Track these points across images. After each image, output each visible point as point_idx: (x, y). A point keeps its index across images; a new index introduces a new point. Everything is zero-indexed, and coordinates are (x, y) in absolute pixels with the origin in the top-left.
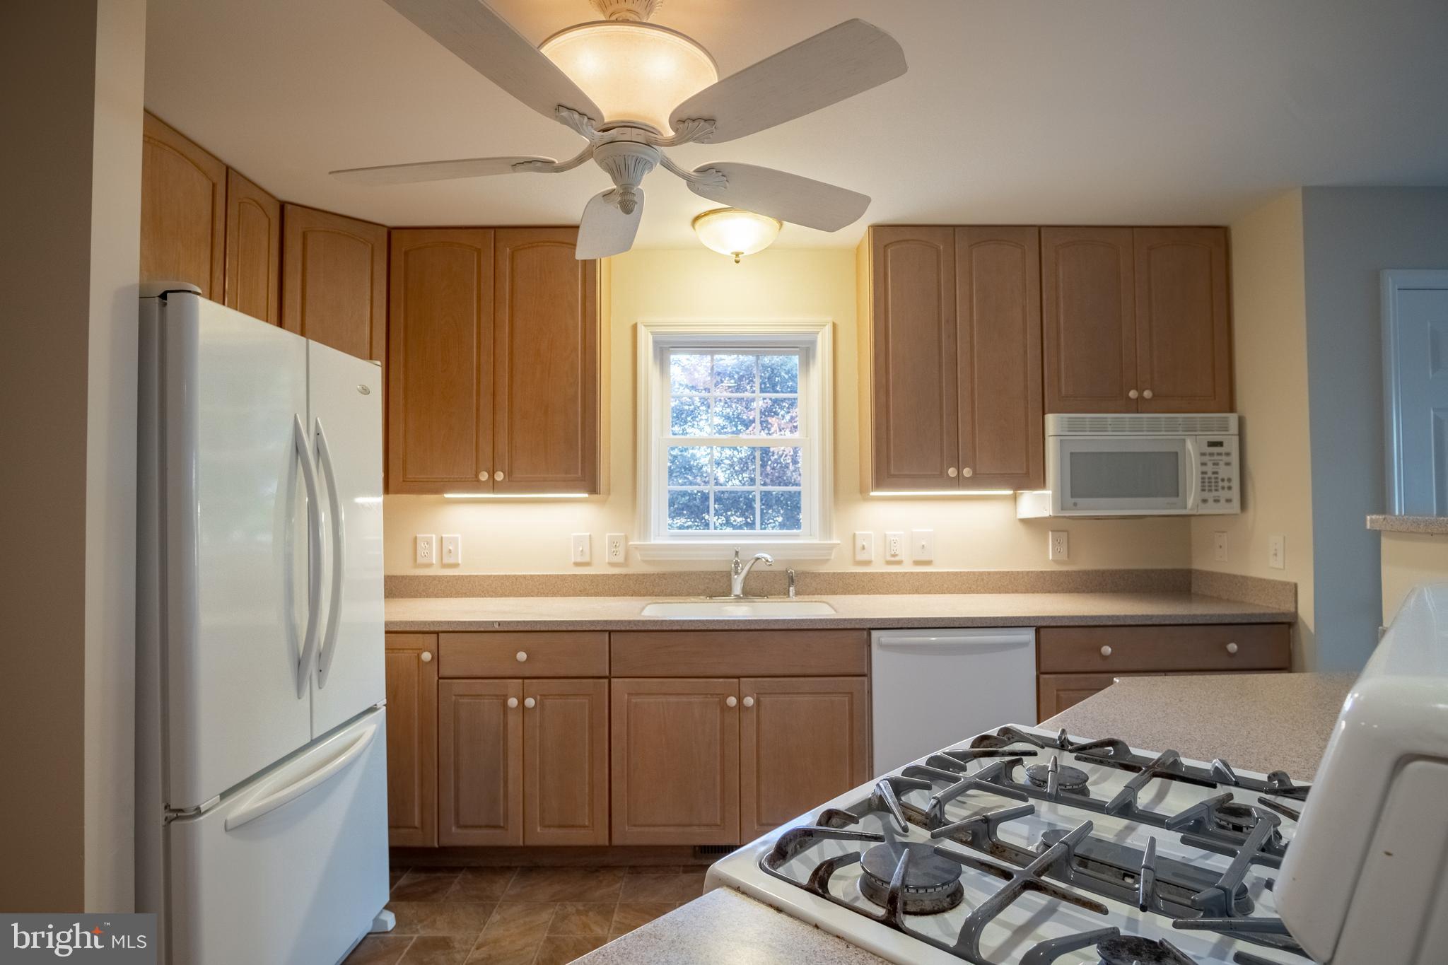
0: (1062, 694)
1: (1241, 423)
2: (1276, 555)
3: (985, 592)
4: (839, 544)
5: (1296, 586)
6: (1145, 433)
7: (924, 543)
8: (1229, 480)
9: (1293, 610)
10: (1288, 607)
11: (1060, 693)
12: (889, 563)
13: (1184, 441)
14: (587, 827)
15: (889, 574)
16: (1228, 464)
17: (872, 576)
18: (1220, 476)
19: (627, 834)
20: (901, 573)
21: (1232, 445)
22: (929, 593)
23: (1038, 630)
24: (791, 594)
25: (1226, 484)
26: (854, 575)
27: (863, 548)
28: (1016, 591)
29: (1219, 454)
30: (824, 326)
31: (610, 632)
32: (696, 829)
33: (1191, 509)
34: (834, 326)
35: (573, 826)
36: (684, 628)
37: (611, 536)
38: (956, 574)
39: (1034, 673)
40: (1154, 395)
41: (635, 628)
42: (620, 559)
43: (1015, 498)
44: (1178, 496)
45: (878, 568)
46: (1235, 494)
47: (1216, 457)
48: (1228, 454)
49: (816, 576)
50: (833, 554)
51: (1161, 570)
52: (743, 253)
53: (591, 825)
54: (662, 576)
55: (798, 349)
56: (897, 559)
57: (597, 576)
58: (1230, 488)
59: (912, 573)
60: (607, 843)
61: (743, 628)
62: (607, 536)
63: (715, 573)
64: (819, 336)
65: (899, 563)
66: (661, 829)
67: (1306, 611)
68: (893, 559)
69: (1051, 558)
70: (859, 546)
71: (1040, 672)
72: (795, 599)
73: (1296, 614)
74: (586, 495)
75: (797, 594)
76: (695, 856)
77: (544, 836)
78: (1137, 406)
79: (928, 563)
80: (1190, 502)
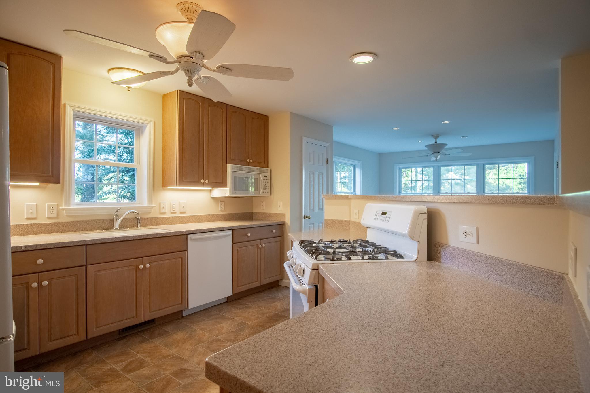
0: (239, 249)
1: (271, 170)
2: (280, 207)
3: (202, 222)
4: (156, 206)
5: (285, 214)
6: (251, 172)
7: (184, 206)
8: (268, 187)
9: (284, 220)
10: (283, 220)
11: (238, 249)
12: (172, 213)
13: (259, 175)
14: (75, 334)
15: (172, 217)
16: (268, 182)
17: (166, 218)
18: (267, 185)
19: (95, 332)
20: (176, 217)
21: (269, 177)
22: (185, 223)
23: (233, 230)
24: (139, 227)
25: (267, 188)
26: (160, 218)
27: (163, 208)
28: (211, 221)
29: (266, 179)
30: (151, 122)
31: (86, 245)
32: (125, 321)
33: (261, 194)
34: (154, 122)
35: (68, 336)
36: (121, 240)
37: (48, 204)
38: (193, 216)
39: (232, 244)
40: (253, 162)
41: (100, 242)
42: (55, 215)
43: (211, 190)
44: (258, 191)
45: (168, 215)
46: (269, 190)
47: (266, 180)
48: (268, 179)
49: (146, 219)
50: (152, 211)
51: (246, 213)
52: (131, 87)
53: (77, 334)
54: (78, 222)
55: (135, 128)
56: (174, 211)
57: (41, 224)
58: (268, 189)
59: (180, 216)
60: (85, 339)
61: (145, 238)
62: (47, 205)
63: (103, 220)
64: (148, 126)
65: (175, 213)
66: (111, 325)
67: (288, 221)
68: (173, 212)
69: (220, 210)
70: (162, 207)
71: (233, 243)
72: (141, 228)
73: (285, 222)
74: (38, 184)
75: (141, 226)
76: (119, 334)
77: (50, 346)
78: (248, 164)
79: (184, 213)
80: (261, 192)
